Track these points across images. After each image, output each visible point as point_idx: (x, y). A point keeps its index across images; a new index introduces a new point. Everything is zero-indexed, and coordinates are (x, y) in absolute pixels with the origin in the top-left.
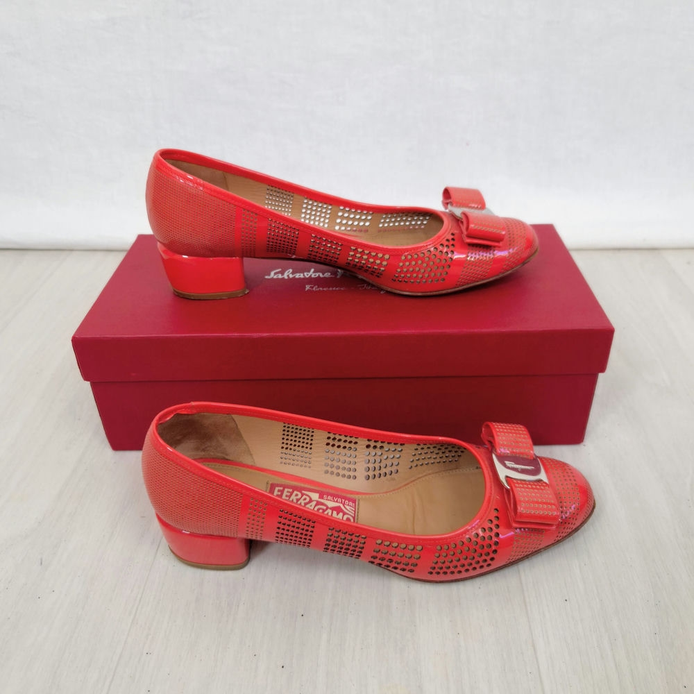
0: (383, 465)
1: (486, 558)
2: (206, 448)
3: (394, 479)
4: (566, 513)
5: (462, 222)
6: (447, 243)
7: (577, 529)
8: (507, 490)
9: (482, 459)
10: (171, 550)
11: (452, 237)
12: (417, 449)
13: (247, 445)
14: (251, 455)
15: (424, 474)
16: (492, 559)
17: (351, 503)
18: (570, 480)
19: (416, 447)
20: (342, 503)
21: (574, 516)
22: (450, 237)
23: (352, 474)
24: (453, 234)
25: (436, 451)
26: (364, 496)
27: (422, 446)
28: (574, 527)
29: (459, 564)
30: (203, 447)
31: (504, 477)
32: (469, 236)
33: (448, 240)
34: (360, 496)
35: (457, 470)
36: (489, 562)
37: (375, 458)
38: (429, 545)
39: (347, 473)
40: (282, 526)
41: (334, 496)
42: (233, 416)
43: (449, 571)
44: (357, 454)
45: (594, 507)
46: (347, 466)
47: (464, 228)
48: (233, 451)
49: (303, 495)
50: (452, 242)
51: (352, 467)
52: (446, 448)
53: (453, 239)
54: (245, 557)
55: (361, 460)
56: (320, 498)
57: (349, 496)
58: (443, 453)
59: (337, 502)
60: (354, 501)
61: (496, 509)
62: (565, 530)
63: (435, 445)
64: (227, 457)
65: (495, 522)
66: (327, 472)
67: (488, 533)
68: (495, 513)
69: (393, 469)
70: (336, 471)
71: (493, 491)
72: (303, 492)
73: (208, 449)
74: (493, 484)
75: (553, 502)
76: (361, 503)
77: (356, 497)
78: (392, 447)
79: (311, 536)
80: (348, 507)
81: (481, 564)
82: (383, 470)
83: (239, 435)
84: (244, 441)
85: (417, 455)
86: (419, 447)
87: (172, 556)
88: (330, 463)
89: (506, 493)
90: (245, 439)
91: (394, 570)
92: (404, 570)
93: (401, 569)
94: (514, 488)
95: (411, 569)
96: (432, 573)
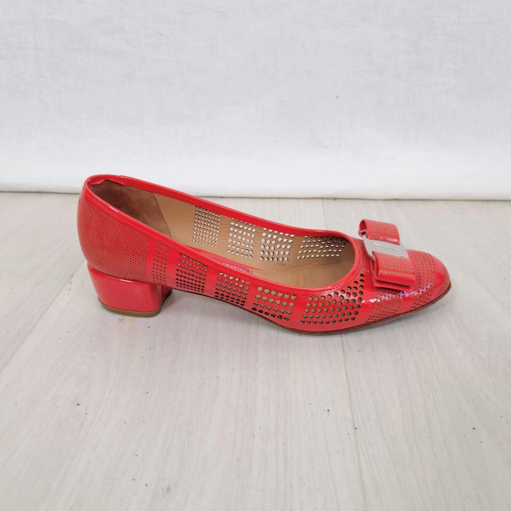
0: (276, 252)
1: (351, 311)
4: (423, 288)
7: (433, 302)
13: (166, 223)
17: (244, 271)
19: (304, 239)
23: (249, 254)
26: (256, 270)
27: (308, 239)
29: (327, 315)
31: (371, 252)
35: (338, 264)
36: (353, 315)
37: (270, 245)
38: (301, 297)
39: (245, 253)
40: (179, 278)
41: (231, 264)
42: (156, 195)
43: (318, 321)
44: (255, 240)
45: (449, 288)
46: (245, 248)
51: (250, 249)
52: (329, 244)
55: (258, 245)
60: (248, 271)
61: (362, 275)
63: (319, 239)
65: (360, 283)
66: (229, 251)
67: (352, 297)
68: (361, 278)
70: (236, 251)
71: (361, 262)
75: (411, 268)
76: (254, 273)
77: (250, 269)
78: (285, 238)
79: (203, 287)
81: (347, 316)
82: (276, 256)
83: (160, 214)
85: (305, 248)
86: (306, 240)
88: (232, 244)
89: (372, 261)
90: (165, 218)
91: (265, 316)
92: (274, 316)
93: (272, 315)
94: (378, 257)
95: (280, 316)
96: (304, 322)
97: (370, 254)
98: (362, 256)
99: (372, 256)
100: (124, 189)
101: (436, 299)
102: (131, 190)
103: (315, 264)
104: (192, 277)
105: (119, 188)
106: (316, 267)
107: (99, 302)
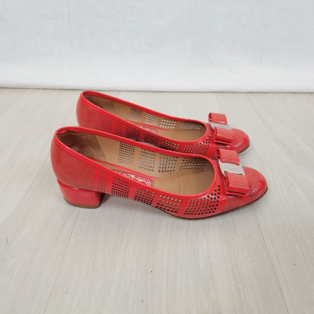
0: (167, 167)
1: (212, 208)
2: (83, 152)
3: (172, 174)
4: (253, 190)
5: (214, 131)
6: (206, 141)
7: (257, 199)
8: (225, 178)
9: (214, 164)
10: (64, 198)
11: (209, 138)
12: (183, 160)
13: (102, 151)
14: (105, 157)
15: (187, 173)
16: (215, 209)
17: (150, 181)
18: (257, 178)
19: (183, 159)
20: (145, 180)
21: (257, 193)
22: (208, 138)
23: (152, 169)
24: (209, 137)
25: (193, 162)
26: (156, 179)
27: (186, 159)
28: (257, 198)
29: (199, 210)
30: (82, 151)
31: (224, 171)
32: (216, 139)
33: (207, 140)
34: (155, 179)
35: (203, 172)
36: (214, 210)
37: (164, 163)
38: (185, 200)
39: (149, 168)
40: (114, 188)
41: (142, 177)
42: (96, 136)
43: (194, 213)
44: (155, 160)
45: (267, 190)
46: (150, 165)
47: (215, 134)
48: (96, 155)
49: (127, 175)
50: (209, 141)
51: (152, 166)
52: (197, 161)
53: (209, 139)
54: (99, 203)
55: (157, 163)
56: (135, 177)
57: (149, 178)
58: (196, 163)
59: (143, 180)
60: (152, 181)
61: (219, 186)
62: (252, 199)
63: (192, 159)
64: (93, 157)
65: (218, 191)
66: (140, 167)
67: (214, 196)
68: (218, 188)
69: (172, 169)
70: (144, 167)
71: (218, 178)
72: (127, 174)
73: (84, 152)
74: (218, 174)
75: (247, 183)
76: (155, 182)
77: (153, 179)
78: (172, 158)
79: (128, 191)
80: (148, 182)
81: (210, 211)
82: (167, 169)
83: (99, 146)
84: (102, 150)
85: (184, 163)
86: (185, 160)
87: (65, 201)
88: (142, 163)
89: (224, 178)
90: (102, 148)
91: (167, 211)
92: (172, 212)
93: (171, 211)
94: (228, 176)
95: (176, 211)
96: (186, 214)
97: (223, 173)
98: (218, 173)
99: (224, 174)
100: (78, 134)
101: (259, 198)
102: (82, 134)
103: (190, 172)
104: (121, 188)
105: (75, 134)
106: (190, 175)
107: (65, 200)
